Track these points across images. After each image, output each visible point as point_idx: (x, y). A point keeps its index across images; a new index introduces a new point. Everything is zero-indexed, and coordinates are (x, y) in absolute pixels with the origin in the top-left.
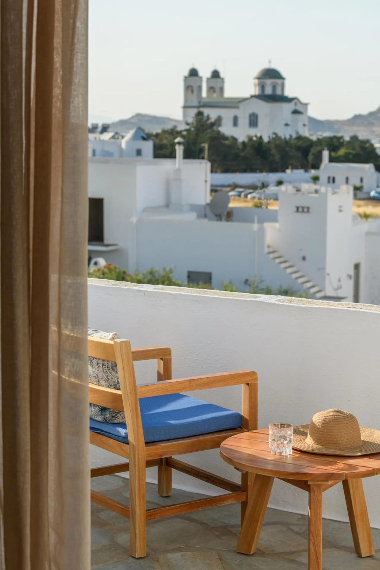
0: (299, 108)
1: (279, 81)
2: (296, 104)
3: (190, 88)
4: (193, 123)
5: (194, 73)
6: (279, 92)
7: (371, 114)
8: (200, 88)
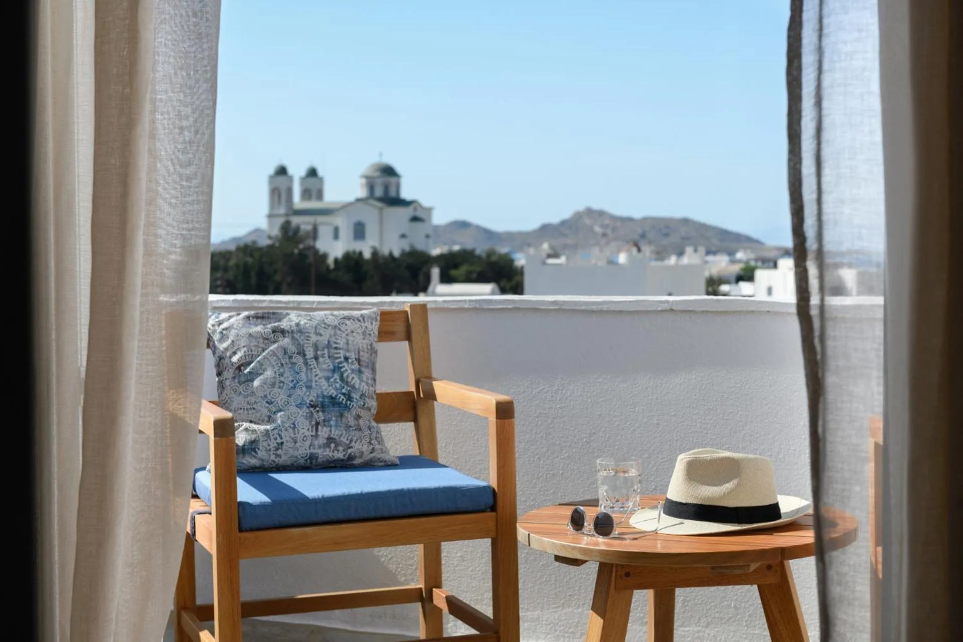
0: (419, 214)
1: (393, 180)
2: (415, 209)
3: (276, 192)
4: (276, 237)
5: (282, 171)
6: (393, 193)
7: (563, 223)
8: (290, 191)
